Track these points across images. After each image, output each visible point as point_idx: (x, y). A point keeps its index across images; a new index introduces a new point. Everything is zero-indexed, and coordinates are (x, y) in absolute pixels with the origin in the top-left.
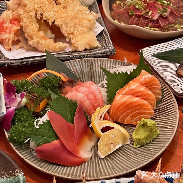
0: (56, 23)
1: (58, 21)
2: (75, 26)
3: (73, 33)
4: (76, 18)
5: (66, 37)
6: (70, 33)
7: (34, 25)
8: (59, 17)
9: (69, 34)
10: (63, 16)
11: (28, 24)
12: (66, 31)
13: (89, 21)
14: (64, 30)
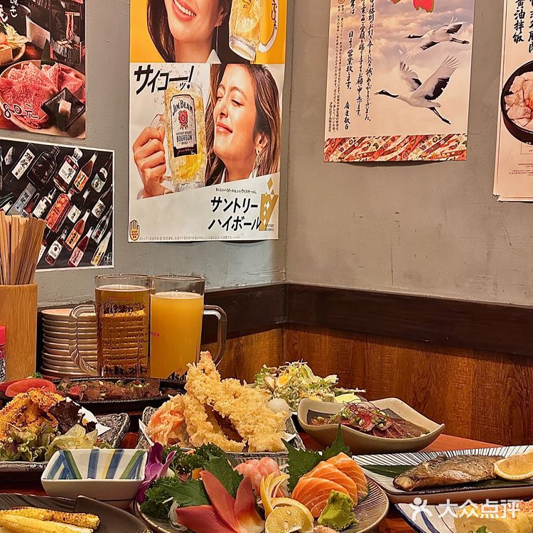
0: (231, 417)
1: (234, 414)
2: (255, 424)
3: (252, 433)
4: (259, 414)
5: (243, 438)
6: (248, 431)
7: (201, 414)
8: (236, 410)
9: (247, 433)
10: (241, 409)
11: (193, 411)
12: (243, 429)
13: (277, 419)
14: (241, 428)
